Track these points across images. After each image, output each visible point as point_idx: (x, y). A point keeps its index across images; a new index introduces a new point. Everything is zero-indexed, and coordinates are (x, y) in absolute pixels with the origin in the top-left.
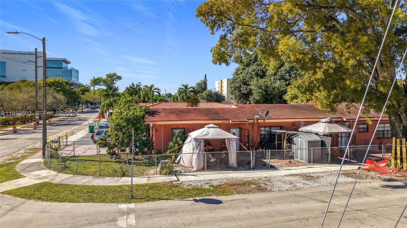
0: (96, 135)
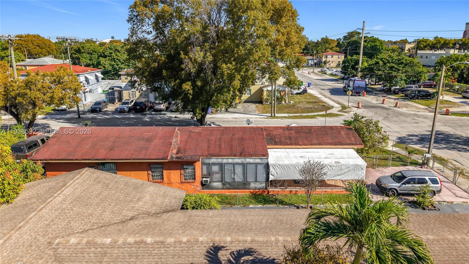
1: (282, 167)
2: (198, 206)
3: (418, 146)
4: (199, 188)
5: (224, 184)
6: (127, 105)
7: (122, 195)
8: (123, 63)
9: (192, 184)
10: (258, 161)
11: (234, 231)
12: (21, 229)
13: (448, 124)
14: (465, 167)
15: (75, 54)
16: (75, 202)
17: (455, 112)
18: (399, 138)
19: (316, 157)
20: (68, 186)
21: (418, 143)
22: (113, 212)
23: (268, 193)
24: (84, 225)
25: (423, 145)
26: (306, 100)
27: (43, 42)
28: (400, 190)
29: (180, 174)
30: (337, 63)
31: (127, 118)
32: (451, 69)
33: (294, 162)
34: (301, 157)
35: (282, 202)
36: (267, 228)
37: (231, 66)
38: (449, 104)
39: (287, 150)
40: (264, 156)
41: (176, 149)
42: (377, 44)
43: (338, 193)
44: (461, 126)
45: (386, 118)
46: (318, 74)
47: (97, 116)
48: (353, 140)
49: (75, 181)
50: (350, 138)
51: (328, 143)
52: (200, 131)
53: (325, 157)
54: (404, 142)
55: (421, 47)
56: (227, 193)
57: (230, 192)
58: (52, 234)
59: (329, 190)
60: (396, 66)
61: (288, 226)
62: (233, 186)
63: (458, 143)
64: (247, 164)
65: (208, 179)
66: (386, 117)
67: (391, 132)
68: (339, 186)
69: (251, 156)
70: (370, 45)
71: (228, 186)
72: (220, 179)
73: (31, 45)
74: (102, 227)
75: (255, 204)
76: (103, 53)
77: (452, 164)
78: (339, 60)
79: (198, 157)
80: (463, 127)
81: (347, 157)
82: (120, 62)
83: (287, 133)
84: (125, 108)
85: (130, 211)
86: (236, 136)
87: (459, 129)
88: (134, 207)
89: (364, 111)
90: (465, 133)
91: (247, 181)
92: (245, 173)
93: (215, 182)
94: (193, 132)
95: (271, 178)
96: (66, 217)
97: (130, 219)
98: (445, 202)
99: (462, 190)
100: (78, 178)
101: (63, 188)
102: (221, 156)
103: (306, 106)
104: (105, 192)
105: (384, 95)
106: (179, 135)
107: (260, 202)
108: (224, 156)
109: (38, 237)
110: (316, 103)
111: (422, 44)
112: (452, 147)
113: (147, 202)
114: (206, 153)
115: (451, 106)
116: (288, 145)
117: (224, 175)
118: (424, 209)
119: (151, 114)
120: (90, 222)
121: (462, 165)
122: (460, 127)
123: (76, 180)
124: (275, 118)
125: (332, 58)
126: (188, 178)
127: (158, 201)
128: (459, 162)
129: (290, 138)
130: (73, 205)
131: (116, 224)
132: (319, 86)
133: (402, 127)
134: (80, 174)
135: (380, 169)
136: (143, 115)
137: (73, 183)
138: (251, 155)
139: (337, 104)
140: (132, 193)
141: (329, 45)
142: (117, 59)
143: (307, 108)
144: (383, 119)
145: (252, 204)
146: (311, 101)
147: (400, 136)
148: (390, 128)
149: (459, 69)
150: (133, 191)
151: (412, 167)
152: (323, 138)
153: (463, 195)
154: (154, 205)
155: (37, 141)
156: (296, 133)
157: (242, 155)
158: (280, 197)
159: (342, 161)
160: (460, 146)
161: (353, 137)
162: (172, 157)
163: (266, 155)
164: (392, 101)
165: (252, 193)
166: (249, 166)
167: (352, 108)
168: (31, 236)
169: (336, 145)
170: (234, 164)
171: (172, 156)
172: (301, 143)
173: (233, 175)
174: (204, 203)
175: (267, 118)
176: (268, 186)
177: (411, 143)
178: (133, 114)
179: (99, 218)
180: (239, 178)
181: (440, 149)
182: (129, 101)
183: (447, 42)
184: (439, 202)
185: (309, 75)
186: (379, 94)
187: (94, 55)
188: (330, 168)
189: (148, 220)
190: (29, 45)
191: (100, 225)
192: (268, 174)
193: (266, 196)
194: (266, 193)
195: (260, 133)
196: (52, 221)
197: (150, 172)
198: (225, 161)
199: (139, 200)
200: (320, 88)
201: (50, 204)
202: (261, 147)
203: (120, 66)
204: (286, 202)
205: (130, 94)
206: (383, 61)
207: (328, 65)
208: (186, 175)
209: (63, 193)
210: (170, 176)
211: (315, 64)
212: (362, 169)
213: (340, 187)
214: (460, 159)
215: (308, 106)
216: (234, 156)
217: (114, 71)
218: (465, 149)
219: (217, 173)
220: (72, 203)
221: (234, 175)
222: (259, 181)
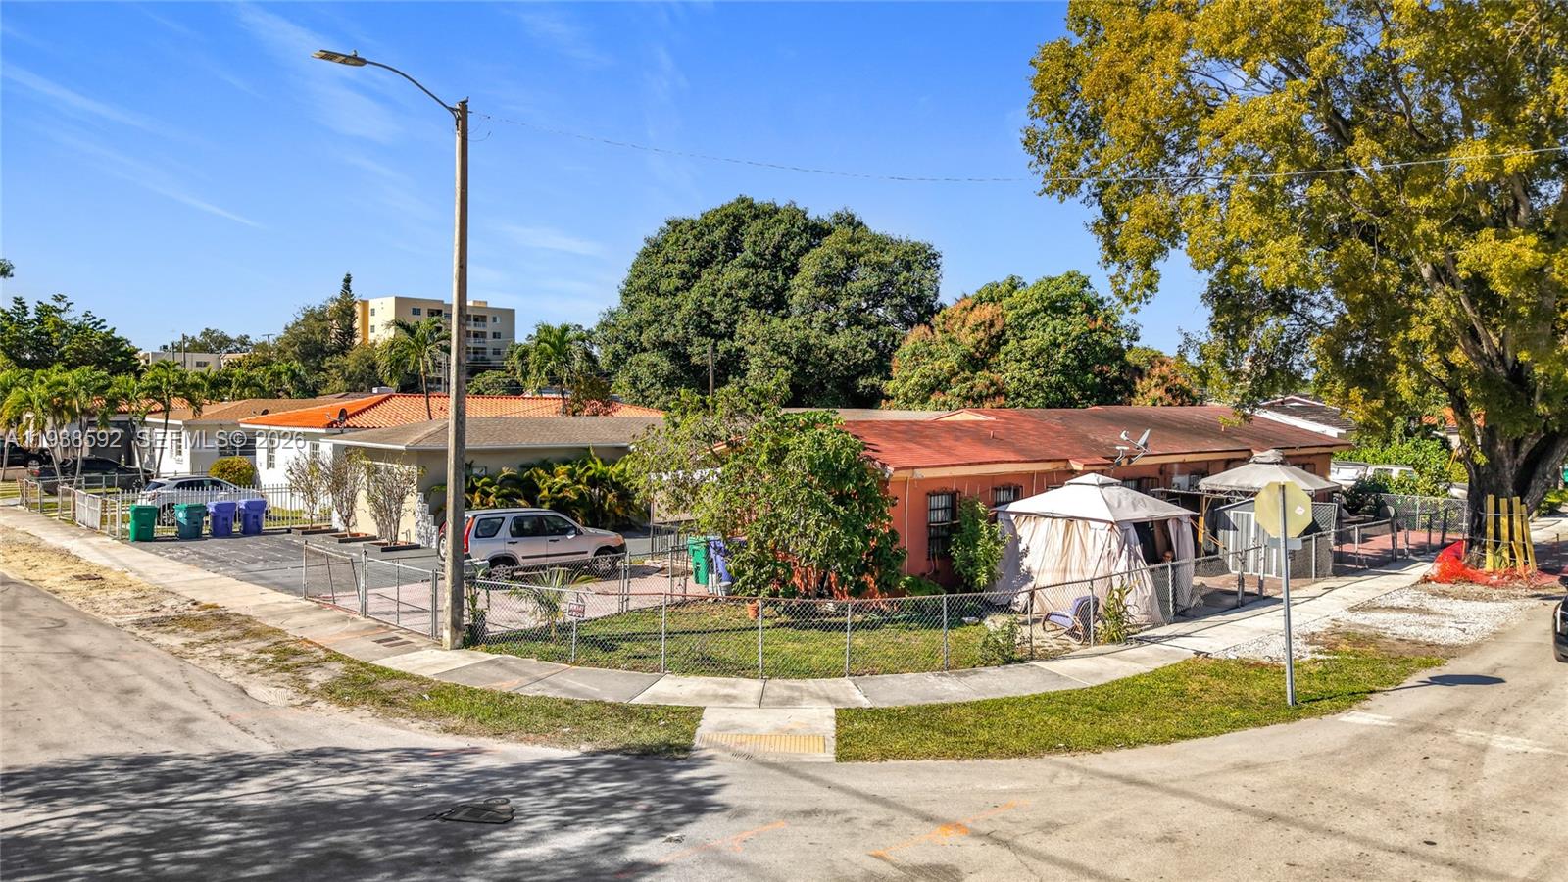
0: (477, 536)
3: (504, 756)
21: (503, 784)
25: (453, 776)
147: (703, 830)
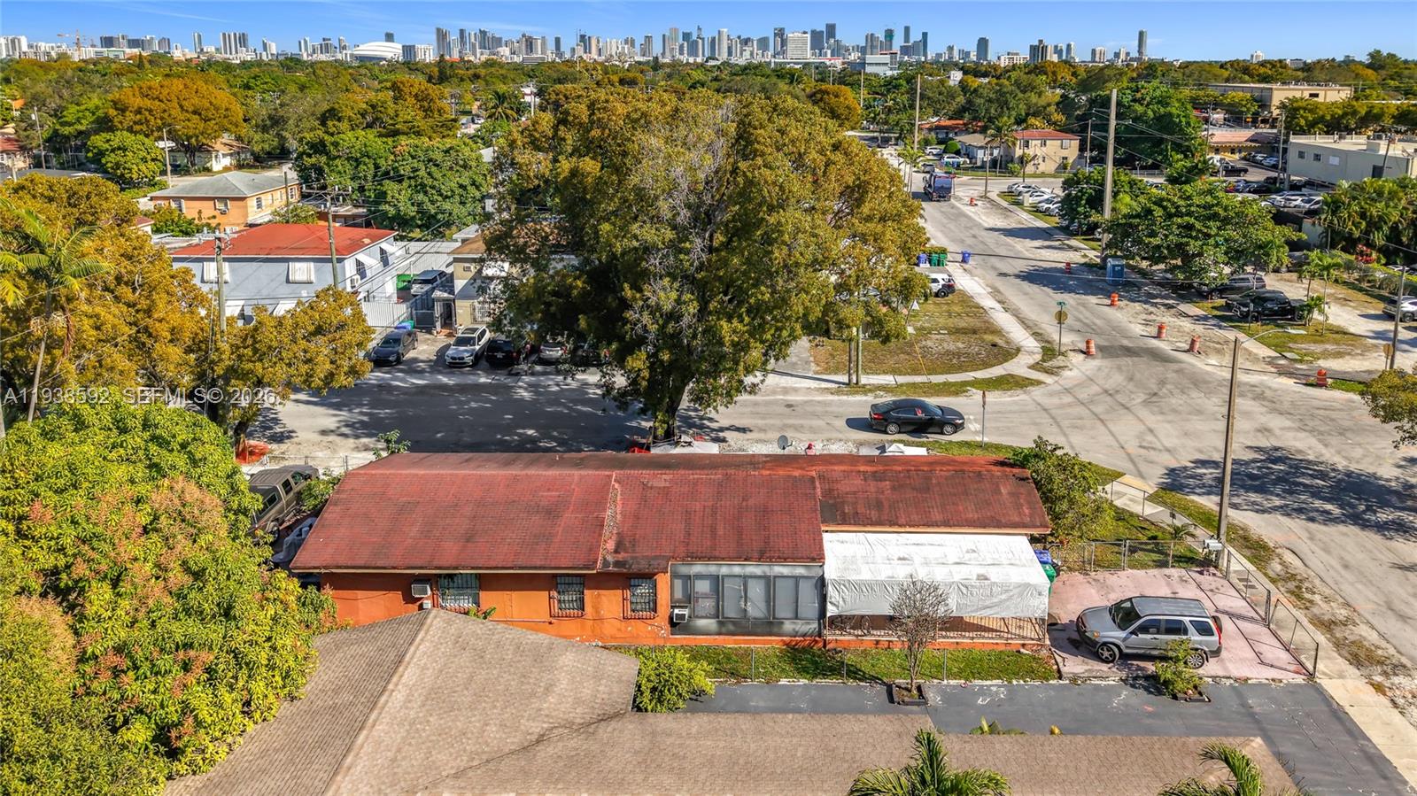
1: (856, 586)
2: (664, 686)
4: (665, 630)
5: (721, 624)
6: (469, 348)
7: (514, 680)
8: (447, 197)
9: (649, 621)
10: (800, 571)
11: (740, 778)
12: (351, 771)
13: (1311, 424)
14: (1309, 572)
15: (309, 156)
16: (429, 702)
17: (1344, 376)
18: (1172, 472)
19: (936, 559)
20: (409, 663)
22: (503, 725)
23: (825, 646)
24: (456, 758)
26: (951, 322)
27: (211, 103)
28: (1127, 647)
29: (621, 599)
30: (1059, 161)
31: (470, 385)
32: (1364, 223)
33: (883, 573)
34: (900, 559)
35: (856, 673)
36: (804, 772)
37: (740, 326)
38: (1337, 344)
39: (868, 535)
40: (813, 560)
41: (614, 538)
42: (1174, 111)
43: (987, 649)
44: (1342, 432)
45: (1154, 399)
46: (998, 206)
47: (392, 379)
48: (1027, 511)
49: (417, 648)
50: (1019, 507)
51: (966, 520)
52: (667, 484)
53: (958, 561)
54: (1181, 484)
55: (1298, 125)
56: (730, 643)
57: (736, 642)
58: (405, 781)
59: (966, 639)
60: (1198, 225)
61: (846, 765)
62: (743, 626)
63: (1316, 493)
64: (775, 577)
65: (686, 612)
66: (1155, 394)
67: (1154, 449)
68: (992, 630)
69: (785, 560)
70: (1154, 112)
71: (731, 627)
72: (713, 612)
73: (176, 112)
74: (488, 761)
75: (792, 677)
76: (393, 169)
77: (1283, 563)
78: (1065, 153)
79: (664, 562)
80: (1349, 434)
81: (1008, 562)
82: (441, 195)
83: (873, 490)
84: (466, 354)
85: (534, 720)
86: (751, 502)
87: (1334, 440)
88: (540, 710)
89: (1099, 369)
90: (1346, 458)
91: (777, 616)
92: (770, 599)
93: (702, 617)
94: (651, 488)
95: (831, 611)
96: (420, 741)
97: (538, 742)
98: (1229, 678)
99: (1279, 645)
100: (422, 640)
101: (401, 669)
102: (716, 558)
103: (945, 345)
104: (480, 674)
105: (1171, 302)
106: (619, 497)
107: (803, 671)
108: (723, 559)
109: (383, 787)
110: (975, 332)
111: (1302, 116)
112: (1296, 506)
113: (564, 696)
114: (681, 551)
115: (1343, 348)
116: (872, 524)
117: (723, 601)
118: (1175, 697)
119: (533, 374)
120: (465, 750)
121: (1305, 565)
122: (1341, 434)
123: (420, 644)
124: (857, 393)
125: (1044, 149)
126: (639, 607)
127: (587, 692)
128: (1302, 557)
129: (879, 505)
130: (427, 711)
131: (512, 753)
132: (993, 259)
133: (1186, 434)
134: (425, 627)
135: (1102, 575)
136: (513, 375)
137: (415, 653)
138: (783, 559)
139: (1031, 339)
140: (531, 672)
141: (1040, 96)
142: (433, 187)
143: (948, 352)
144: (1144, 401)
145: (786, 677)
146: (962, 324)
147: (1174, 465)
148: (1155, 436)
149: (1386, 223)
150: (534, 666)
151: (1179, 570)
152: (957, 505)
153: (1278, 659)
154: (578, 701)
155: (275, 489)
156: (893, 488)
157: (763, 556)
158: (849, 658)
159: (995, 575)
160: (1318, 504)
161: (1029, 503)
162: (605, 561)
163: (818, 557)
164: (1186, 325)
165: (787, 645)
166: (779, 583)
167: (1071, 354)
168: (372, 786)
169: (984, 527)
170: (745, 578)
171: (605, 559)
172: (902, 521)
173: (742, 603)
174: (677, 677)
175: (838, 392)
176: (825, 628)
177: (1198, 491)
178: (488, 372)
179: (480, 740)
180: (756, 609)
181: (1264, 512)
182: (476, 335)
183: (1375, 111)
184: (1214, 678)
185: (969, 210)
186: (1155, 297)
187: (365, 164)
188: (965, 591)
189: (572, 743)
190: (173, 112)
191: (485, 757)
192: (823, 599)
193: (819, 652)
194: (821, 644)
195: (808, 491)
196: (399, 750)
197: (554, 594)
198: (724, 570)
199: (548, 690)
200: (994, 268)
201: (387, 709)
202: (807, 536)
203: (439, 204)
204: (864, 673)
205: (474, 309)
206: (1165, 208)
207: (1030, 169)
208: (634, 600)
209: (403, 681)
210: (599, 603)
211: (994, 163)
212: (1040, 594)
213: (996, 631)
214: (1304, 547)
215: (952, 347)
216: (746, 560)
217: (421, 219)
218: (1328, 512)
219: (706, 596)
220: (424, 705)
221: (746, 602)
222: (804, 616)
